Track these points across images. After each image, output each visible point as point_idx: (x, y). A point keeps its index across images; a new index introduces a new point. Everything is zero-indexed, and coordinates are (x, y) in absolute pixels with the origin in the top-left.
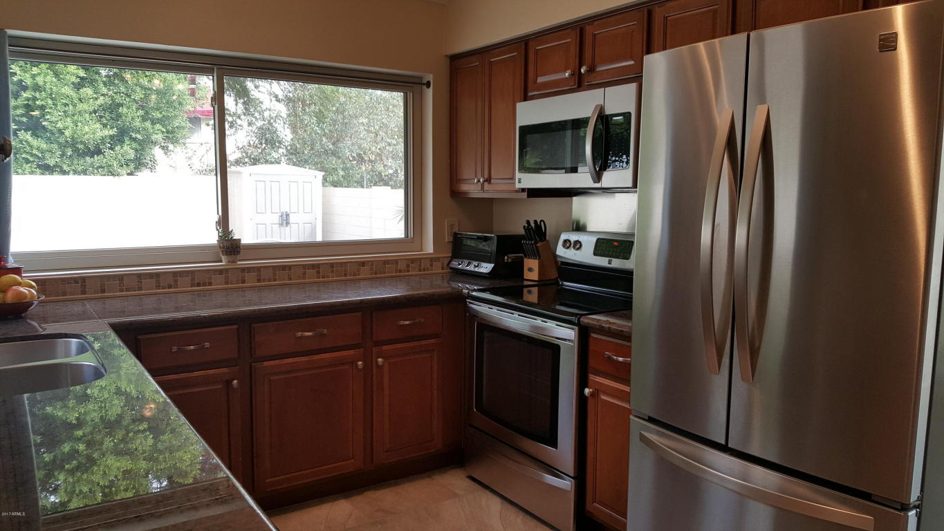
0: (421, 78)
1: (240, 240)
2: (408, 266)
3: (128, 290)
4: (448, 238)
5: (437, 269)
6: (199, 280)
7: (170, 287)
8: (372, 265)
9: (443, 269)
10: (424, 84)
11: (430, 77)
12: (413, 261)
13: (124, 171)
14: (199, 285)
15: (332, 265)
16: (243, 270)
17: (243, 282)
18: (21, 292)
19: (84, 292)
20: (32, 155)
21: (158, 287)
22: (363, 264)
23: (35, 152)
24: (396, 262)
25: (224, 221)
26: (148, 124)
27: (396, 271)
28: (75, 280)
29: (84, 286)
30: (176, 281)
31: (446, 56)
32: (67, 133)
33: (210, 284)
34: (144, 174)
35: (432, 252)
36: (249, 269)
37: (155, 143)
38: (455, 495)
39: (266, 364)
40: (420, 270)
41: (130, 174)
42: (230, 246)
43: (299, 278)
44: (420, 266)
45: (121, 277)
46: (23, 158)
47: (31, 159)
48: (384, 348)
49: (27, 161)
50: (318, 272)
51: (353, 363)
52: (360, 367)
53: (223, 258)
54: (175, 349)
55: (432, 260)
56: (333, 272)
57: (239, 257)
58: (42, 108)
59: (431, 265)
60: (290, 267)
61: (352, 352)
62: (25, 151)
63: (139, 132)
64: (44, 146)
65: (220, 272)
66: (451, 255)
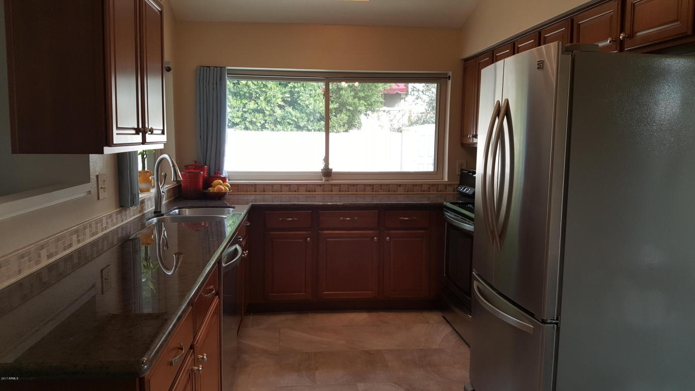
0: (447, 74)
1: (332, 169)
2: (429, 188)
3: (275, 192)
4: (458, 172)
5: (450, 191)
6: (310, 189)
7: (295, 191)
8: (406, 186)
9: (454, 191)
10: (447, 78)
11: (450, 74)
12: (433, 185)
13: (342, 129)
14: (309, 191)
15: (381, 185)
16: (332, 185)
17: (332, 191)
18: (221, 188)
19: (255, 191)
20: (292, 120)
21: (290, 191)
22: (400, 185)
23: (294, 118)
24: (421, 185)
25: (326, 159)
26: (356, 100)
27: (421, 191)
28: (252, 185)
29: (255, 188)
30: (298, 189)
31: (461, 59)
32: (310, 107)
33: (315, 191)
34: (353, 132)
35: (447, 180)
36: (335, 185)
37: (360, 112)
38: (428, 322)
39: (325, 232)
40: (437, 192)
41: (346, 131)
42: (327, 172)
43: (362, 191)
44: (438, 189)
45: (272, 185)
46: (288, 122)
47: (292, 123)
48: (392, 232)
49: (289, 124)
50: (373, 189)
51: (373, 238)
52: (376, 240)
53: (323, 178)
54: (281, 219)
55: (446, 185)
56: (381, 189)
57: (330, 178)
58: (298, 92)
59: (446, 189)
60: (357, 185)
61: (372, 232)
62: (288, 118)
63: (351, 105)
64: (298, 115)
65: (320, 185)
66: (458, 183)
